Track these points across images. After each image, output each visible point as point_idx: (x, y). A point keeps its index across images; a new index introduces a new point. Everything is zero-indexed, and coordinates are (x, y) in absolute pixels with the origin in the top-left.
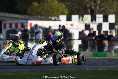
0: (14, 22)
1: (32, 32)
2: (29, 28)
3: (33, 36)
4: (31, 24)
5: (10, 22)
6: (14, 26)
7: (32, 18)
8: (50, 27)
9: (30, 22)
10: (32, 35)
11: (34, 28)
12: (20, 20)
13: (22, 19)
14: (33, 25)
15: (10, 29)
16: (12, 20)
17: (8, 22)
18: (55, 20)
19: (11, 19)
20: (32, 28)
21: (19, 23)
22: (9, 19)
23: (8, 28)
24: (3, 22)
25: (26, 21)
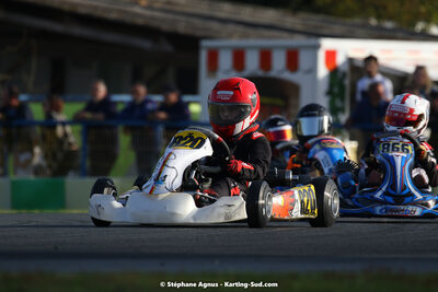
0: (253, 43)
1: (336, 90)
2: (323, 71)
3: (342, 110)
4: (331, 55)
5: (236, 42)
6: (252, 62)
7: (337, 29)
8: (420, 70)
9: (327, 44)
10: (338, 103)
11: (344, 74)
12: (285, 34)
13: (292, 31)
14: (340, 60)
15: (234, 74)
16: (245, 36)
17: (226, 45)
19: (240, 29)
20: (334, 72)
21: (279, 47)
22: (231, 28)
23: (227, 72)
24: (205, 43)
25: (312, 41)
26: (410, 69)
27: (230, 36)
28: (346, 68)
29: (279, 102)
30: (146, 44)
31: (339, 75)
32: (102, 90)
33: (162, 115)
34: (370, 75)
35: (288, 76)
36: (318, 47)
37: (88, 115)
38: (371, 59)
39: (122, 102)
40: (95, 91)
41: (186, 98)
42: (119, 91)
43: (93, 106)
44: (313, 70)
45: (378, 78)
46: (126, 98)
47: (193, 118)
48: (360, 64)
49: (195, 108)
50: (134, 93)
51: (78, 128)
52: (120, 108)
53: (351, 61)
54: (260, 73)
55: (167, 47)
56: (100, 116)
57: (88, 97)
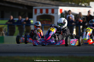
0: (44, 8)
2: (59, 13)
4: (61, 10)
5: (41, 7)
6: (44, 12)
7: (62, 4)
8: (80, 13)
9: (60, 8)
11: (64, 14)
12: (51, 6)
13: (53, 5)
14: (63, 11)
15: (40, 14)
18: (85, 6)
21: (50, 8)
22: (40, 4)
23: (39, 14)
24: (34, 8)
25: (57, 7)
26: (78, 13)
27: (39, 6)
28: (64, 13)
29: (50, 20)
30: (21, 8)
31: (63, 14)
32: (12, 17)
33: (25, 23)
34: (69, 14)
35: (52, 14)
36: (58, 8)
37: (9, 23)
38: (70, 11)
39: (16, 20)
40: (11, 18)
41: (30, 19)
42: (16, 18)
43: (10, 21)
44: (57, 13)
45: (71, 15)
46: (17, 19)
47: (32, 23)
48: (67, 12)
49: (32, 21)
50: (19, 18)
51: (7, 25)
52: (16, 21)
53: (65, 11)
54: (46, 14)
55: (26, 8)
56: (11, 23)
57: (9, 19)
